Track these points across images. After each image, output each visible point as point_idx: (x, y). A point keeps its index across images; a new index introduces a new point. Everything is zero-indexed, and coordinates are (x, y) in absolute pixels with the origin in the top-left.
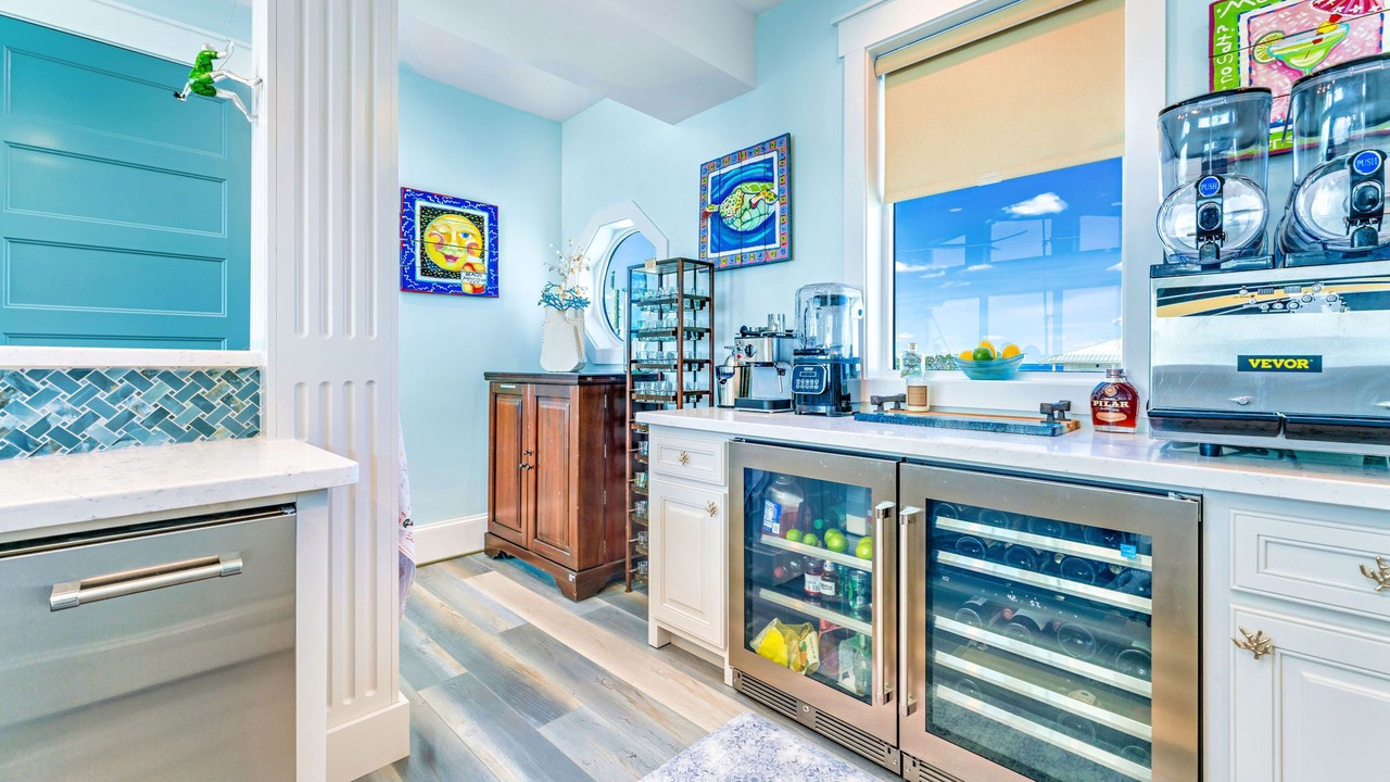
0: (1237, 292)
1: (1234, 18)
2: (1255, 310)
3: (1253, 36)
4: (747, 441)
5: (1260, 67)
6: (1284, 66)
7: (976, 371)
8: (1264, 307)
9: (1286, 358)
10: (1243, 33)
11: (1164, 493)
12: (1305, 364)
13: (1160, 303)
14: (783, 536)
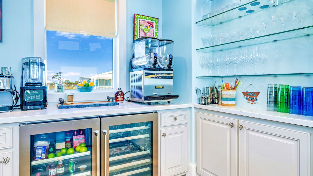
0: (155, 74)
1: (138, 19)
2: (156, 78)
3: (140, 23)
4: (28, 124)
5: (141, 30)
6: (144, 31)
7: (85, 90)
8: (158, 77)
9: (160, 86)
10: (139, 22)
11: (152, 112)
12: (162, 87)
13: (145, 75)
14: (47, 158)
